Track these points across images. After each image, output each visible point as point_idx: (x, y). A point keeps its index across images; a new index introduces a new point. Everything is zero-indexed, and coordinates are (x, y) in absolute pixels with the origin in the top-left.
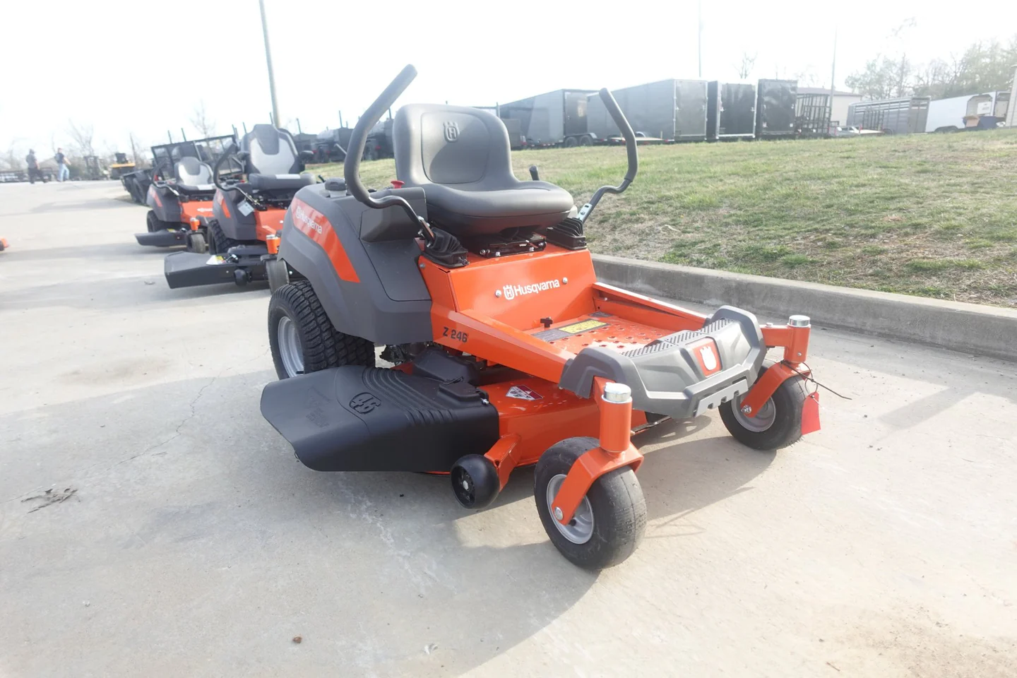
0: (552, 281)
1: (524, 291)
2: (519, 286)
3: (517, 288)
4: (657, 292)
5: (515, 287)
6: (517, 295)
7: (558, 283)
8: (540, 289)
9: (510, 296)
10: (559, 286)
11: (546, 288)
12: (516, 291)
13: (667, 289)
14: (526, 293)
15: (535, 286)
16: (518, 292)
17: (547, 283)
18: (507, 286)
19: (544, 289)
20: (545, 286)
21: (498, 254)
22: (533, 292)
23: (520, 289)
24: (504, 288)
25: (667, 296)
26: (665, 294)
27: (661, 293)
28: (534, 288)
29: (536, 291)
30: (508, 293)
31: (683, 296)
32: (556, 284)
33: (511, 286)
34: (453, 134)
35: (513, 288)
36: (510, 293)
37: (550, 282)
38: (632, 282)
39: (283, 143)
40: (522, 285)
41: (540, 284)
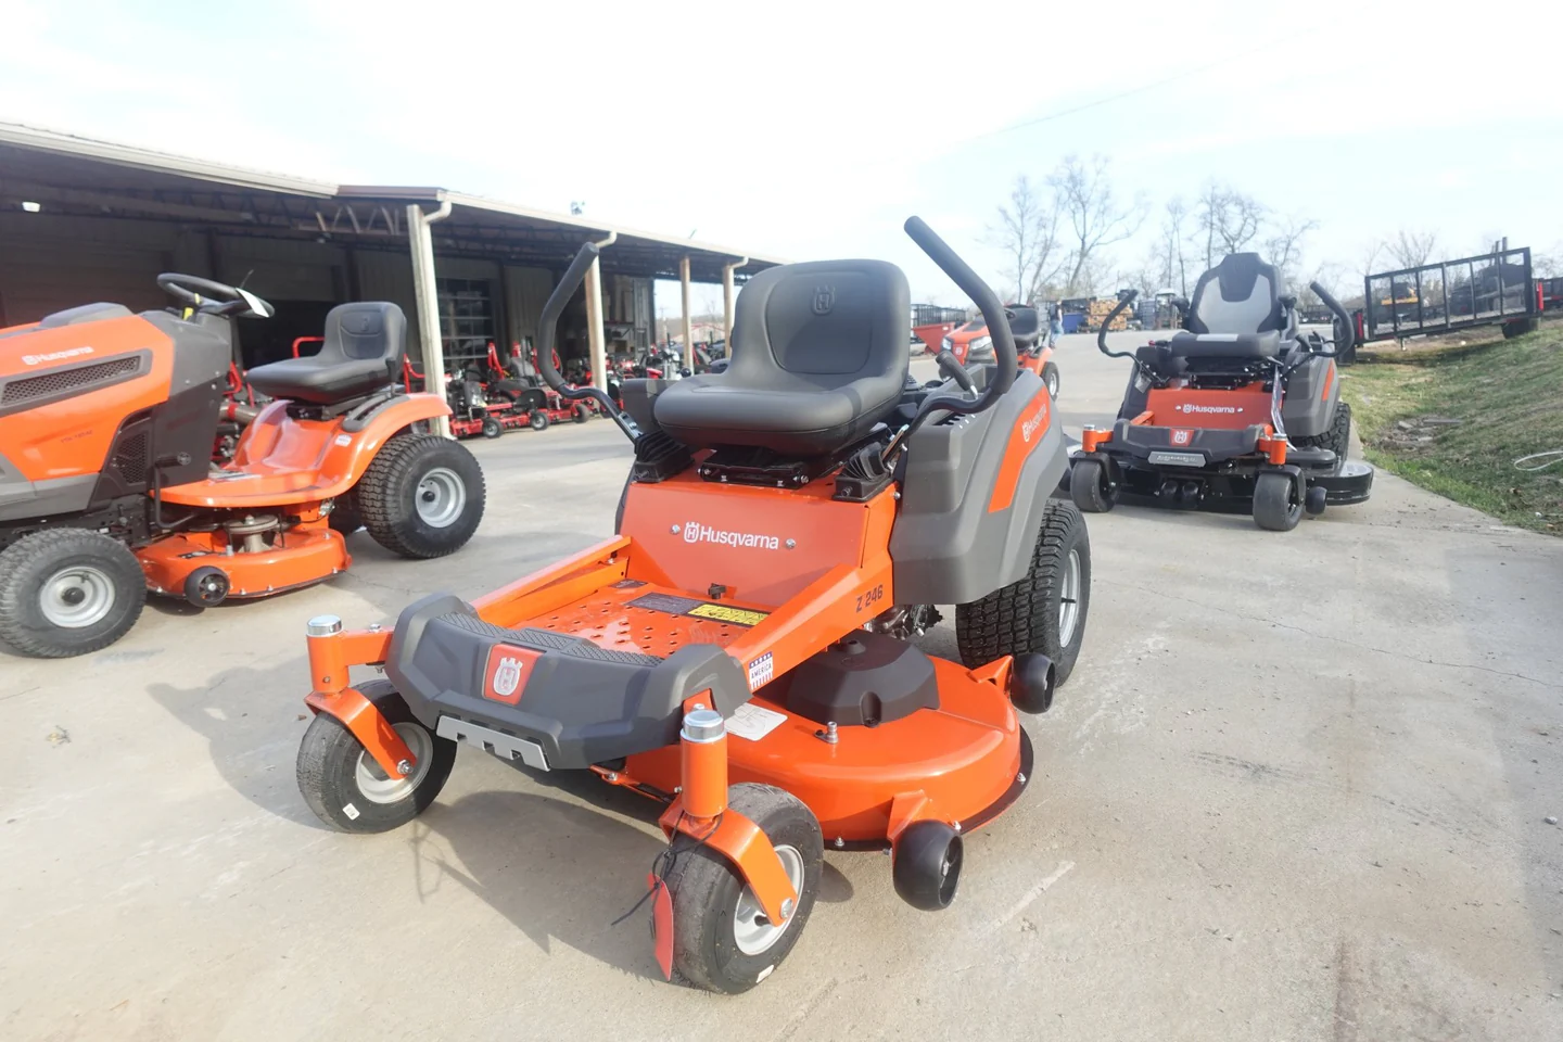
0: (767, 538)
1: (715, 538)
2: (710, 528)
3: (706, 530)
5: (703, 528)
6: (701, 539)
7: (777, 543)
8: (741, 543)
9: (691, 538)
10: (776, 547)
11: (751, 544)
12: (703, 533)
14: (717, 541)
15: (736, 535)
16: (705, 536)
17: (757, 538)
18: (693, 524)
19: (747, 544)
20: (752, 541)
22: (727, 543)
23: (710, 534)
24: (688, 524)
28: (732, 539)
29: (734, 543)
30: (690, 533)
32: (774, 545)
33: (698, 525)
34: (823, 304)
35: (700, 529)
36: (693, 533)
37: (763, 538)
39: (1262, 283)
40: (715, 529)
41: (745, 536)
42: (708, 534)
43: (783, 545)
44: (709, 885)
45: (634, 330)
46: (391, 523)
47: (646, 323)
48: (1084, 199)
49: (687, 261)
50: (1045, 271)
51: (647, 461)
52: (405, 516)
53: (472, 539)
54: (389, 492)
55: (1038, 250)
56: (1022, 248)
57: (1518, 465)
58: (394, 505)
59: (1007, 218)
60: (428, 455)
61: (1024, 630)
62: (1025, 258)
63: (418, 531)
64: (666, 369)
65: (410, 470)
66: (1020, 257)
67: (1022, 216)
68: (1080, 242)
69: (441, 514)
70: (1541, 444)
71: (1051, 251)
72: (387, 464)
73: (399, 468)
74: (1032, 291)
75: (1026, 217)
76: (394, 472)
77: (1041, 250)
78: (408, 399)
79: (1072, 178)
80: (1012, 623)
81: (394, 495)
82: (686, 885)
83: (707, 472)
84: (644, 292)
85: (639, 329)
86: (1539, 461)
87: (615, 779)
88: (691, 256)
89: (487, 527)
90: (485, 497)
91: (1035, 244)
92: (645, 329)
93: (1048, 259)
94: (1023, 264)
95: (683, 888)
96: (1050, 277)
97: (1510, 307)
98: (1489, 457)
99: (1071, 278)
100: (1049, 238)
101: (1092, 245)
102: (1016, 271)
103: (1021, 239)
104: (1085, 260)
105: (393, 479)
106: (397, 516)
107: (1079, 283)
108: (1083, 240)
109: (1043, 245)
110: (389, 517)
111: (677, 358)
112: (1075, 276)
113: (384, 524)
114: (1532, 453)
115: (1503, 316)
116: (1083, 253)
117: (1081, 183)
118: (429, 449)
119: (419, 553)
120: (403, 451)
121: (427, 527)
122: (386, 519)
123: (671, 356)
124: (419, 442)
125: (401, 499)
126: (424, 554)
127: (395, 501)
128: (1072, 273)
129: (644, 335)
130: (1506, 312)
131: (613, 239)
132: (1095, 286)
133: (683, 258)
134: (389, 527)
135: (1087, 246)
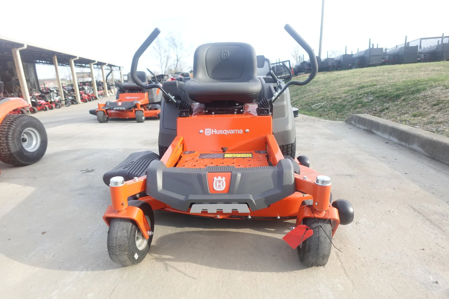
0: (238, 130)
1: (218, 132)
2: (215, 130)
3: (214, 130)
4: (425, 153)
5: (212, 130)
6: (212, 133)
8: (228, 133)
10: (242, 133)
11: (232, 133)
12: (213, 131)
13: (431, 153)
14: (219, 133)
15: (226, 131)
16: (214, 133)
17: (234, 130)
18: (208, 129)
19: (231, 133)
20: (232, 132)
21: (213, 113)
22: (223, 134)
24: (206, 129)
25: (430, 157)
26: (429, 156)
27: (427, 154)
28: (225, 132)
29: (226, 133)
31: (440, 159)
32: (241, 132)
33: (210, 129)
34: (225, 56)
35: (211, 130)
36: (209, 132)
37: (236, 130)
38: (412, 145)
39: (266, 63)
40: (217, 130)
41: (229, 130)
42: (215, 131)
43: (244, 132)
44: (329, 231)
45: (30, 82)
46: (12, 152)
47: (34, 80)
48: (176, 44)
49: (56, 57)
50: (169, 65)
51: (183, 109)
52: (18, 149)
53: (44, 156)
54: (9, 139)
55: (165, 59)
56: (161, 58)
57: (313, 107)
58: (13, 144)
59: (155, 49)
60: (24, 122)
61: (290, 151)
62: (162, 61)
63: (25, 154)
64: (52, 96)
65: (18, 129)
66: (161, 60)
67: (159, 49)
68: (177, 57)
69: (32, 146)
70: (315, 102)
71: (169, 59)
72: (6, 127)
73: (13, 129)
74: (165, 71)
75: (161, 49)
76: (11, 131)
77: (166, 59)
78: (10, 100)
79: (171, 38)
80: (287, 149)
81: (12, 140)
82: (321, 234)
83: (207, 111)
84: (32, 69)
85: (32, 82)
86: (317, 106)
87: (219, 217)
88: (57, 55)
89: (49, 150)
90: (47, 138)
91: (165, 57)
92: (34, 82)
93: (169, 61)
94: (162, 63)
95: (321, 235)
96: (170, 66)
97: (287, 74)
98: (305, 106)
99: (175, 67)
100: (168, 55)
101: (180, 58)
102: (160, 65)
103: (160, 55)
104: (179, 62)
105: (10, 133)
106: (15, 149)
107: (178, 69)
108: (177, 56)
109: (167, 57)
110: (11, 150)
111: (55, 91)
112: (176, 66)
113: (8, 153)
114: (314, 104)
115: (286, 76)
116: (178, 60)
117: (174, 40)
118: (24, 120)
119: (25, 163)
120: (12, 122)
121: (27, 152)
122: (9, 151)
123: (53, 91)
124: (19, 117)
125: (16, 142)
126: (27, 163)
127: (13, 143)
128: (175, 65)
129: (34, 84)
130: (287, 75)
131: (25, 47)
132: (183, 70)
133: (54, 56)
134: (11, 154)
135: (178, 58)
